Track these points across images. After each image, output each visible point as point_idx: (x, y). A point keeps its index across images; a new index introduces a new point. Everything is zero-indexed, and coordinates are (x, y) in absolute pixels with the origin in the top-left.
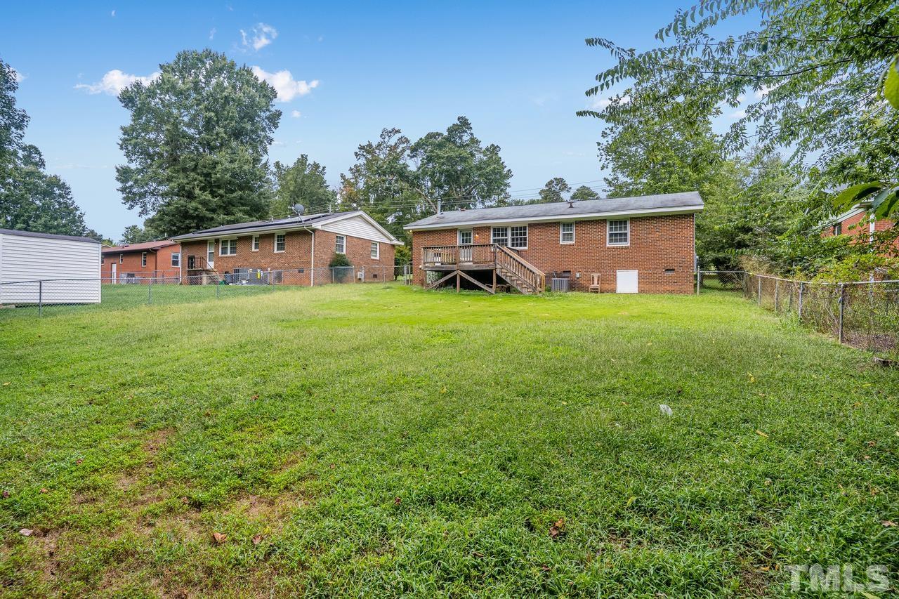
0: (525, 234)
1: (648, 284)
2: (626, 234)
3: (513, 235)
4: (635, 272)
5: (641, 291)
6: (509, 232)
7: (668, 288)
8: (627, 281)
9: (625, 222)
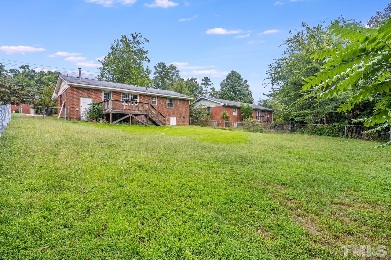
0: (137, 98)
1: (179, 123)
2: (172, 104)
3: (131, 98)
4: (176, 118)
5: (177, 125)
6: (130, 96)
7: (184, 124)
8: (173, 121)
9: (172, 100)
